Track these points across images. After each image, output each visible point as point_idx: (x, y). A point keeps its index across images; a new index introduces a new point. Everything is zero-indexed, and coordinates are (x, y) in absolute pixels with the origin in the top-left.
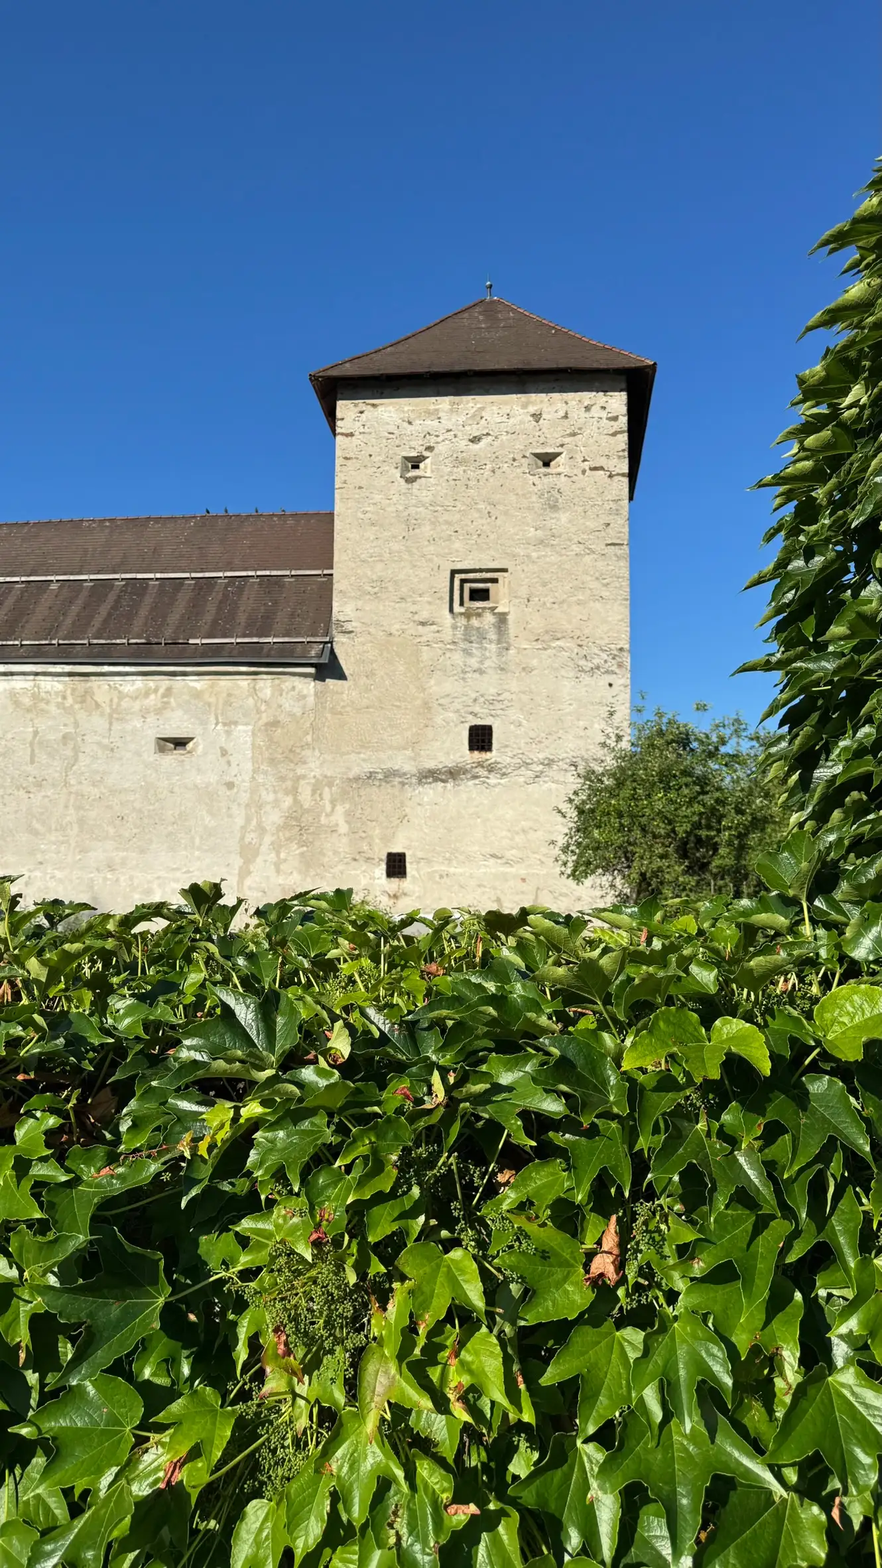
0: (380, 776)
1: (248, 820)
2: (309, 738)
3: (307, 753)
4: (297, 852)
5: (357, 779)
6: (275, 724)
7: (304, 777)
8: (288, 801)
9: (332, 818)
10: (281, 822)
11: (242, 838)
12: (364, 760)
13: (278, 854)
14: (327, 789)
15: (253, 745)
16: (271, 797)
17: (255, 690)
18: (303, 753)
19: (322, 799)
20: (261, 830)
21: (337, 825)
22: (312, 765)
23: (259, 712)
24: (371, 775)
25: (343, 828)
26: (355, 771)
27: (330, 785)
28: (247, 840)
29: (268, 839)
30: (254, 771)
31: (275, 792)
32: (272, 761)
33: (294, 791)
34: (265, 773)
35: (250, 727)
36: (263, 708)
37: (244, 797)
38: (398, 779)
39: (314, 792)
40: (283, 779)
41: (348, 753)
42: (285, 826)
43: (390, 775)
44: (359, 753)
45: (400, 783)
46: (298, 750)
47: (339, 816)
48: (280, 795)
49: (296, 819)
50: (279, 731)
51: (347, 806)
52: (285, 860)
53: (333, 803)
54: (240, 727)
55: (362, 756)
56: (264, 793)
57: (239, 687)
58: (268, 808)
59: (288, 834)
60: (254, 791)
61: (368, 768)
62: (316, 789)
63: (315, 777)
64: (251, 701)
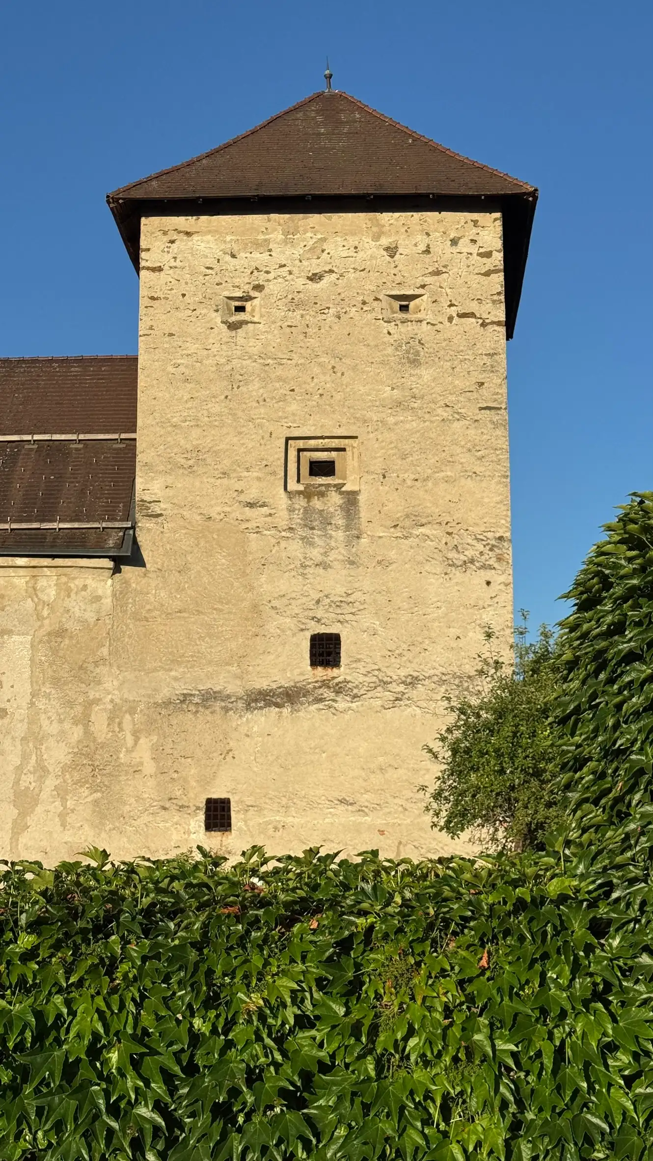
0: (196, 700)
1: (25, 757)
2: (105, 651)
3: (102, 670)
4: (89, 799)
5: (167, 703)
6: (61, 633)
7: (97, 701)
8: (77, 733)
9: (134, 755)
10: (67, 760)
11: (17, 782)
12: (176, 679)
13: (64, 800)
14: (128, 716)
15: (32, 660)
16: (54, 729)
17: (35, 589)
18: (98, 670)
19: (121, 729)
20: (42, 771)
21: (142, 764)
22: (108, 685)
23: (40, 618)
24: (185, 698)
25: (149, 767)
26: (165, 693)
27: (132, 711)
28: (23, 785)
29: (51, 782)
30: (33, 695)
31: (61, 721)
32: (56, 682)
33: (85, 720)
34: (48, 696)
35: (30, 638)
36: (45, 613)
37: (21, 729)
38: (219, 704)
39: (111, 719)
40: (70, 704)
41: (155, 670)
42: (74, 766)
43: (209, 698)
44: (171, 670)
45: (222, 708)
46: (91, 667)
47: (144, 753)
48: (67, 725)
49: (87, 755)
50: (67, 641)
51: (155, 738)
52: (73, 811)
53: (136, 735)
54: (15, 638)
55: (173, 673)
56: (45, 723)
57: (14, 587)
58: (52, 742)
59: (76, 776)
60: (33, 721)
61: (181, 688)
62: (114, 717)
63: (112, 701)
64: (29, 604)
